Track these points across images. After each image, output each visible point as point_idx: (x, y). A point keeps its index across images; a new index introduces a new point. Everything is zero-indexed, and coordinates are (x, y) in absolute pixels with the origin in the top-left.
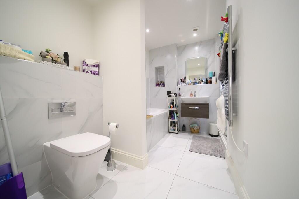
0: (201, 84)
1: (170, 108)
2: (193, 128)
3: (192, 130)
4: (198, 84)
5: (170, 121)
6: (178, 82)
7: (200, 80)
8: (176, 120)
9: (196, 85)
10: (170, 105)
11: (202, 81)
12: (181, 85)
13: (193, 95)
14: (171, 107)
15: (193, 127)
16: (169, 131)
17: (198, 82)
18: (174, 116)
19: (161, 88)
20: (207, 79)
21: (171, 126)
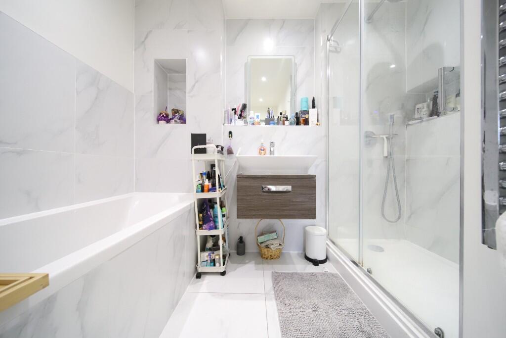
0: (284, 124)
1: (203, 191)
2: (267, 246)
3: (265, 250)
4: (278, 124)
5: (201, 236)
6: (227, 115)
7: (281, 114)
8: (219, 232)
9: (272, 126)
10: (201, 182)
11: (287, 118)
12: (233, 124)
13: (268, 151)
14: (206, 189)
15: (268, 243)
16: (196, 269)
17: (278, 119)
18: (216, 216)
19: (174, 126)
20: (297, 114)
21: (203, 249)
